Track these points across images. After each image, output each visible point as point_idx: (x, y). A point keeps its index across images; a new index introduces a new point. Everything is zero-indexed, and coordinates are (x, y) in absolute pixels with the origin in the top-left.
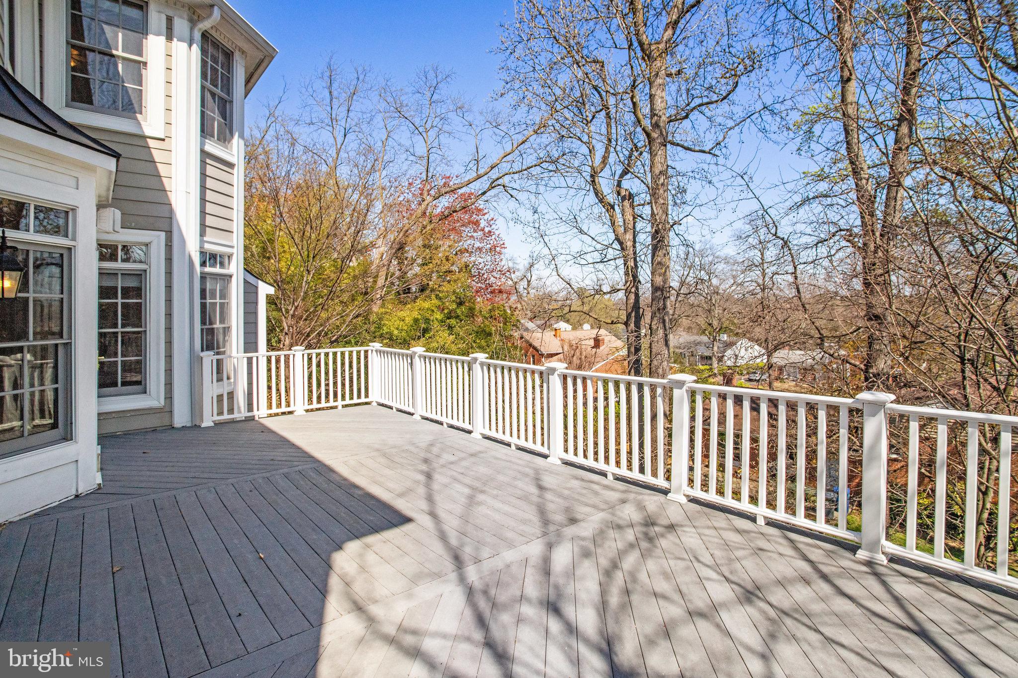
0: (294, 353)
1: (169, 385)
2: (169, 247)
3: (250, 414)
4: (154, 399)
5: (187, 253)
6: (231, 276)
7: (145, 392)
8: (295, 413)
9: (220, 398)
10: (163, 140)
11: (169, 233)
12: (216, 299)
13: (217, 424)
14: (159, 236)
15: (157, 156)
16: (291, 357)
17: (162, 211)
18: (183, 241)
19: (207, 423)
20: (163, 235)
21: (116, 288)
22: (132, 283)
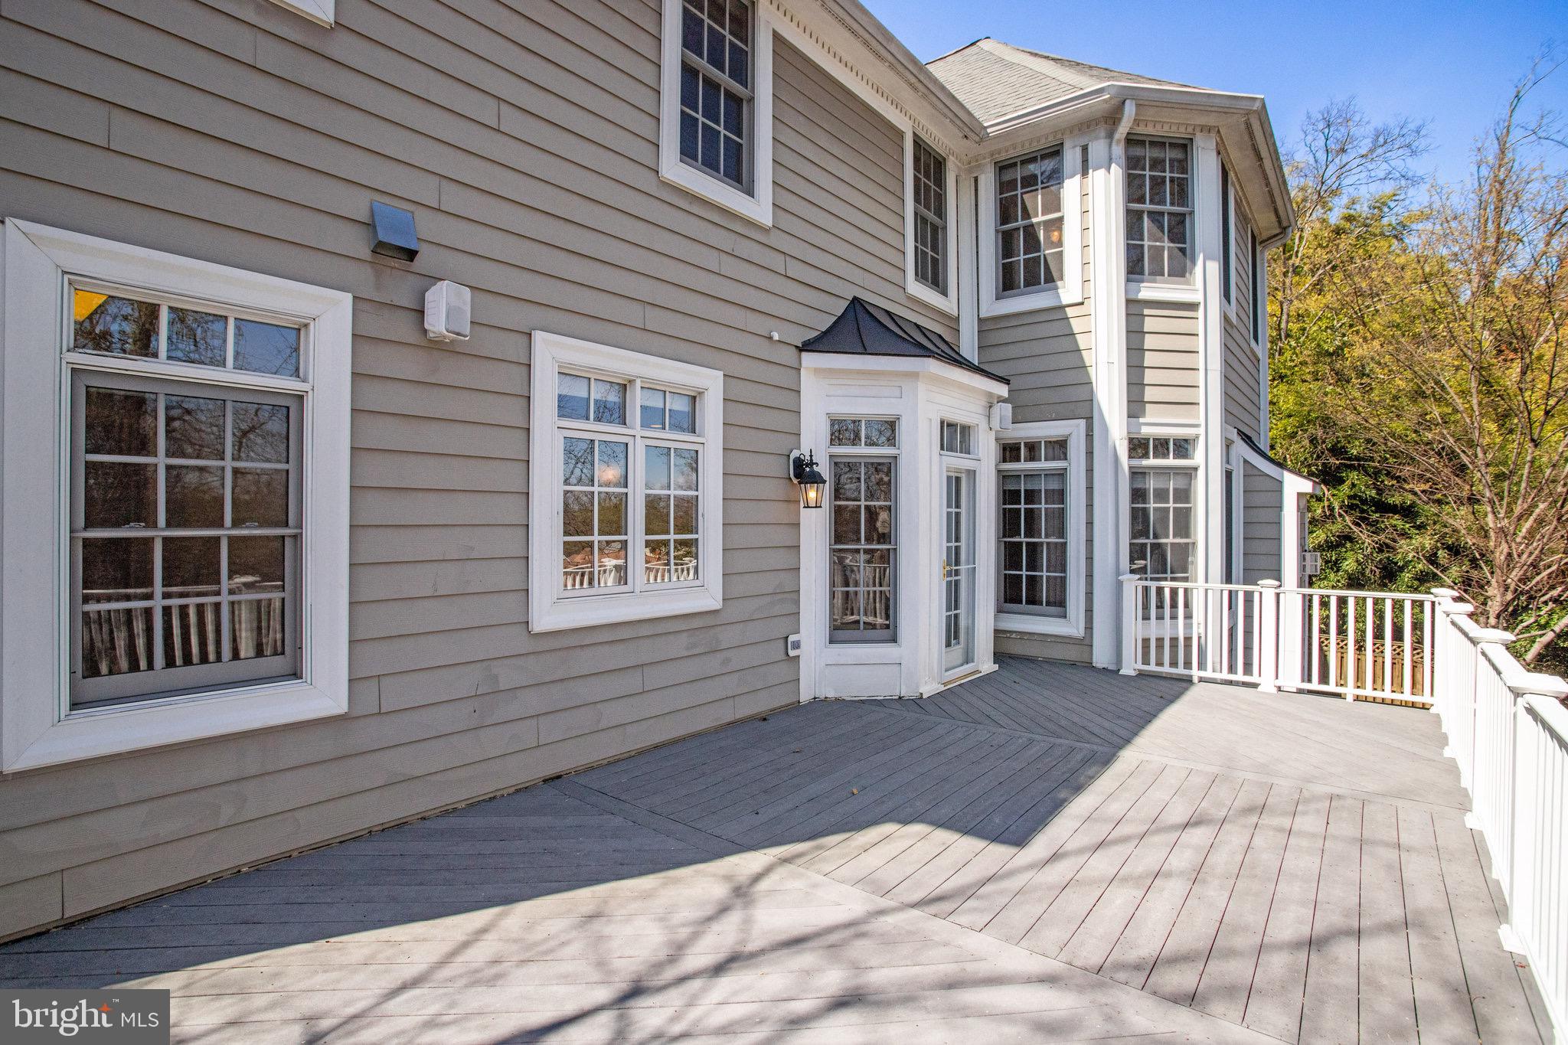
0: (1261, 590)
1: (1089, 611)
2: (1089, 436)
3: (1186, 672)
4: (1071, 626)
5: (1110, 443)
6: (1196, 469)
7: (1066, 617)
8: (1260, 689)
9: (1146, 642)
10: (1082, 303)
11: (1089, 420)
12: (1168, 502)
13: (1142, 675)
14: (1078, 426)
15: (1076, 325)
16: (1256, 596)
17: (1080, 393)
18: (1105, 429)
19: (1128, 669)
20: (1082, 423)
21: (1020, 491)
22: (1054, 485)
